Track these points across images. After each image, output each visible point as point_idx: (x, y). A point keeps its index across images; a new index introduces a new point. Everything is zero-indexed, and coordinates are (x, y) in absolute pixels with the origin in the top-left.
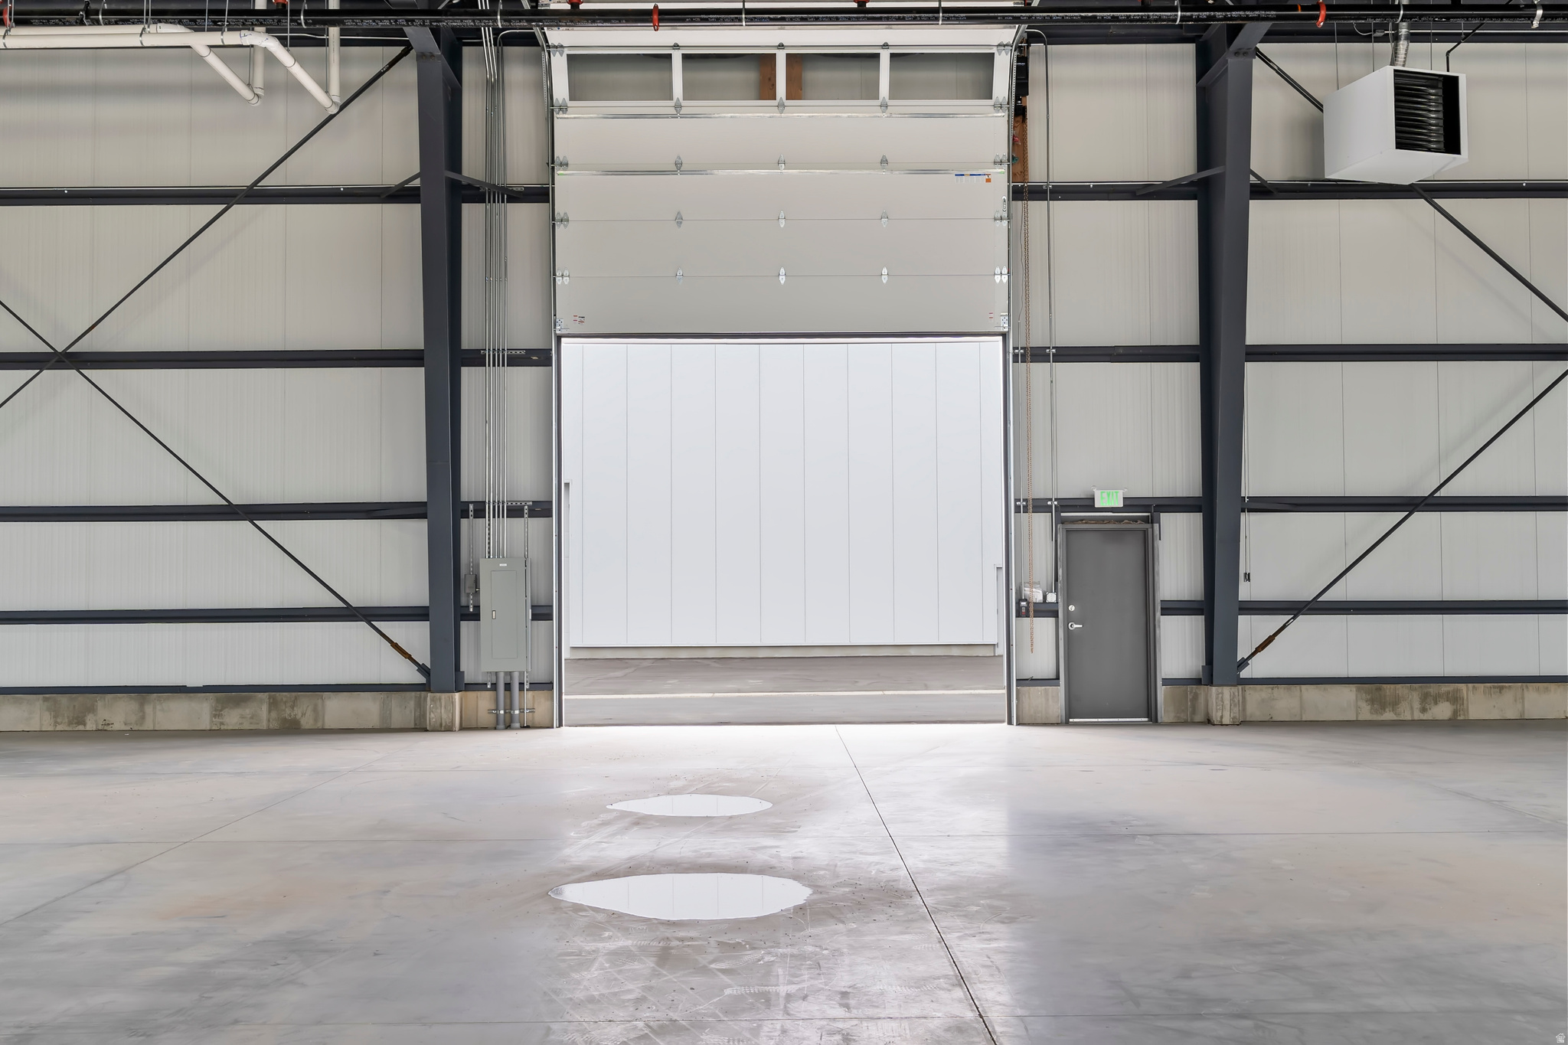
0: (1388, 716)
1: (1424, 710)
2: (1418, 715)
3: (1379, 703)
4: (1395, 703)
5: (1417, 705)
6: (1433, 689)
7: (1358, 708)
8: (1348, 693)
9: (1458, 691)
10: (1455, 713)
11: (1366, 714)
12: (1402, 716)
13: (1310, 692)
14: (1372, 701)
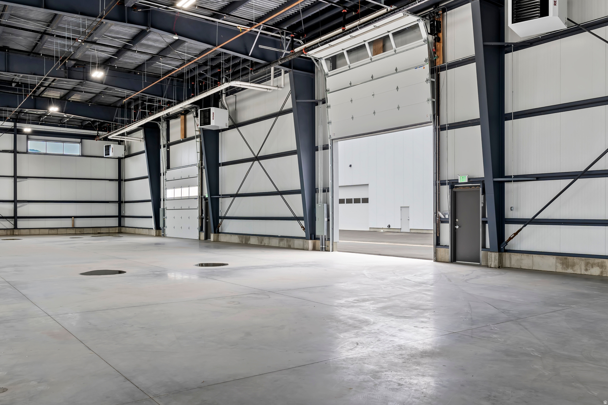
0: (570, 271)
1: (586, 270)
2: (583, 272)
3: (566, 265)
4: (573, 265)
5: (583, 267)
6: (591, 260)
7: (556, 266)
8: (552, 260)
9: (603, 262)
10: (602, 272)
11: (560, 269)
12: (576, 272)
13: (536, 257)
14: (563, 264)
